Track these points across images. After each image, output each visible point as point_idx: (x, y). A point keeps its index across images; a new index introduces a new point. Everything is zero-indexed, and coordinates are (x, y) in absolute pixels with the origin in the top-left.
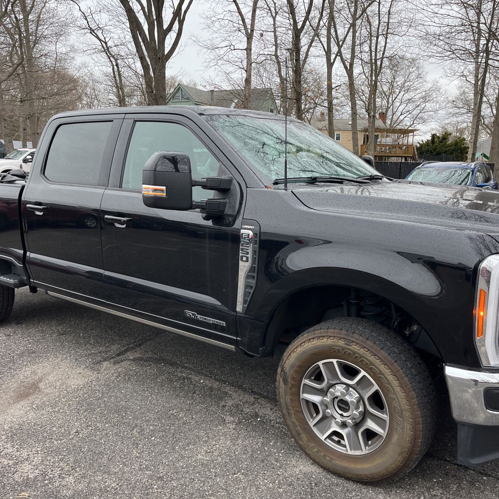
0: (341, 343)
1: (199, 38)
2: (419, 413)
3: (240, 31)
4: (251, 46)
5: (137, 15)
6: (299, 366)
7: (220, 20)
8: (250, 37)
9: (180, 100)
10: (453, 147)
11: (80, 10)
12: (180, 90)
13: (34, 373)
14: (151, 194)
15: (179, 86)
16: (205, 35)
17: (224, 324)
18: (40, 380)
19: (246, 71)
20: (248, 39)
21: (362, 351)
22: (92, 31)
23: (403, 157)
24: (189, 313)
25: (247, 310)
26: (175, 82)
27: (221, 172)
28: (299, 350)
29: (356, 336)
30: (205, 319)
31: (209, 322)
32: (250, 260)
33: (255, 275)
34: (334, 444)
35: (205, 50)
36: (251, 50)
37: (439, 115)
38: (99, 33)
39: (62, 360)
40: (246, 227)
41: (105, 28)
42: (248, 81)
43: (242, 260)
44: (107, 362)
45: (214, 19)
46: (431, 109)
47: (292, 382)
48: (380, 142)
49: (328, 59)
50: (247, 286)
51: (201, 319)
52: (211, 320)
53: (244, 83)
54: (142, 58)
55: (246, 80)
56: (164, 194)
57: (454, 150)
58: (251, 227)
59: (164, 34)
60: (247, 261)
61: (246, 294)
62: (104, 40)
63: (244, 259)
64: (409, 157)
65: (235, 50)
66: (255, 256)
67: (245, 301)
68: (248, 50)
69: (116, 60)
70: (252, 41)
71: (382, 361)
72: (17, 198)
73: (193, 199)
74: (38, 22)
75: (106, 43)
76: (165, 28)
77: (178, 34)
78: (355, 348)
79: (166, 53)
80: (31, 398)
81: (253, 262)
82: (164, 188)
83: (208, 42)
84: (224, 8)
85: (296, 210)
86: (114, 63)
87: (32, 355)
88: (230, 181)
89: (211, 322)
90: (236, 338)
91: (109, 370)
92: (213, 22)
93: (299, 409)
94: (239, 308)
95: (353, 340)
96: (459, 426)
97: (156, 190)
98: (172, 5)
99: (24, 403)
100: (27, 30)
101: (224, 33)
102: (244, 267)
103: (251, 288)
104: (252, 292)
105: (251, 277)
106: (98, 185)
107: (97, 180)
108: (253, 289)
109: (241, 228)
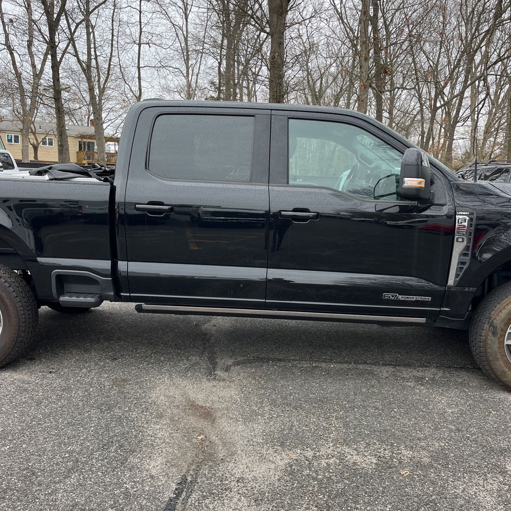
6: (508, 320)
17: (429, 299)
24: (389, 295)
30: (408, 298)
31: (413, 300)
33: (470, 253)
40: (461, 213)
43: (457, 241)
47: (501, 333)
51: (403, 299)
52: (414, 298)
58: (466, 213)
60: (463, 241)
61: (459, 269)
63: (460, 240)
66: (470, 237)
67: (457, 275)
72: (107, 198)
81: (468, 242)
90: (439, 309)
102: (458, 247)
103: (463, 263)
104: (465, 267)
105: (465, 255)
106: (251, 181)
107: (247, 178)
108: (467, 264)
109: (455, 214)
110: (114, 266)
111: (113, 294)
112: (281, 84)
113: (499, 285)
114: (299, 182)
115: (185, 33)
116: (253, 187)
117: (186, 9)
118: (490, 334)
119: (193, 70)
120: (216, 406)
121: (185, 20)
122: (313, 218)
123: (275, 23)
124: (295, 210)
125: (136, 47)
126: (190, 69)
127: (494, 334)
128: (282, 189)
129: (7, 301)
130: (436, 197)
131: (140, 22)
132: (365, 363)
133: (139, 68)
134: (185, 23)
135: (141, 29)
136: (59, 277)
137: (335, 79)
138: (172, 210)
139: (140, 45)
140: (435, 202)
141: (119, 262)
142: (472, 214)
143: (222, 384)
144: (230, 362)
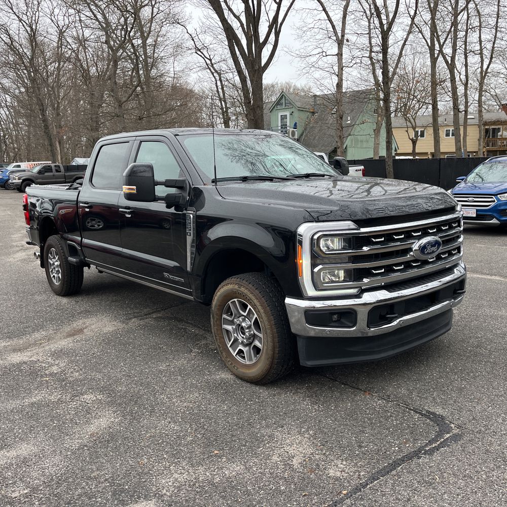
0: (236, 287)
1: (291, 48)
2: (275, 330)
3: (330, 38)
4: (342, 51)
5: (237, 32)
6: (219, 306)
7: (311, 29)
8: (340, 43)
9: (284, 108)
11: (187, 32)
12: (284, 98)
13: (84, 323)
14: (128, 191)
15: (283, 93)
16: (297, 45)
17: (182, 280)
18: (86, 328)
19: (337, 76)
20: (339, 44)
22: (198, 50)
24: (166, 274)
25: (192, 269)
26: (290, 88)
27: (180, 175)
29: (244, 282)
30: (174, 278)
32: (192, 234)
33: (195, 245)
34: (240, 358)
35: (298, 59)
36: (342, 55)
38: (205, 52)
39: (106, 317)
40: (189, 212)
41: (210, 46)
42: (339, 85)
43: (188, 235)
44: (136, 319)
45: (305, 29)
47: (217, 317)
48: (501, 135)
49: (432, 55)
50: (191, 253)
51: (172, 278)
53: (335, 88)
54: (240, 72)
55: (338, 84)
56: (135, 192)
58: (191, 212)
59: (260, 47)
60: (190, 235)
61: (191, 259)
62: (209, 58)
65: (326, 56)
66: (194, 232)
67: (191, 264)
68: (340, 55)
69: (220, 74)
70: (342, 47)
71: (255, 297)
73: (156, 194)
74: (155, 45)
75: (210, 60)
76: (261, 42)
77: (274, 46)
78: (242, 289)
79: (263, 64)
80: (75, 337)
81: (194, 237)
82: (135, 187)
83: (302, 51)
84: (314, 18)
85: (215, 199)
86: (218, 78)
87: (87, 313)
88: (184, 181)
89: (177, 280)
90: (190, 290)
91: (134, 323)
92: (304, 32)
93: (222, 336)
94: (188, 268)
95: (242, 284)
96: (298, 338)
97: (129, 189)
98: (268, 19)
99: (70, 339)
100: (145, 53)
101: (315, 41)
102: (189, 240)
104: (194, 256)
109: (186, 213)
110: (81, 241)
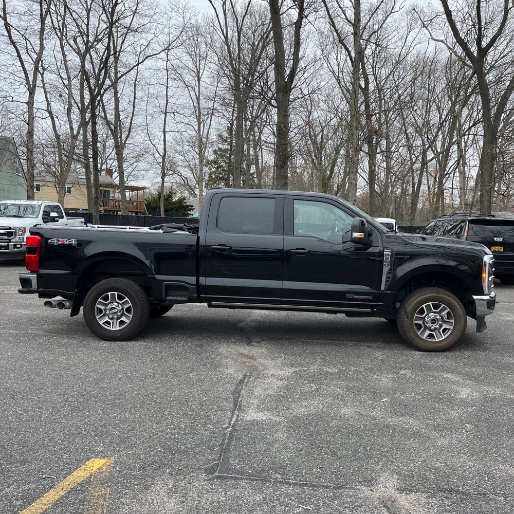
4: (33, 100)
8: (32, 92)
10: (177, 205)
17: (371, 297)
19: (28, 124)
21: (444, 296)
23: (134, 212)
24: (349, 295)
25: (387, 289)
28: (415, 301)
30: (360, 297)
33: (392, 272)
37: (150, 174)
40: (387, 251)
46: (142, 168)
47: (411, 317)
48: (114, 197)
50: (388, 278)
51: (356, 298)
52: (363, 297)
57: (178, 207)
58: (389, 251)
60: (388, 266)
61: (387, 281)
63: (386, 265)
64: (140, 212)
65: (12, 101)
67: (386, 285)
68: (30, 104)
72: (196, 243)
81: (391, 267)
90: (377, 304)
93: (413, 329)
94: (383, 288)
102: (386, 269)
103: (389, 278)
104: (390, 280)
105: (390, 273)
106: (273, 233)
107: (272, 231)
108: (391, 278)
109: (384, 251)
110: (198, 280)
111: (196, 295)
112: (286, 149)
113: (415, 289)
114: (301, 232)
115: (197, 93)
116: (275, 237)
117: (198, 72)
118: (405, 317)
119: (204, 126)
120: (255, 355)
121: (197, 82)
122: (307, 253)
123: (281, 100)
124: (297, 249)
125: (163, 116)
126: (202, 125)
127: (407, 317)
128: (290, 237)
129: (137, 300)
130: (373, 242)
131: (167, 95)
132: (340, 340)
133: (165, 132)
134: (197, 84)
135: (167, 101)
136: (167, 286)
137: (335, 132)
138: (231, 248)
139: (166, 114)
140: (373, 245)
141: (200, 278)
142: (392, 251)
143: (256, 347)
144: (260, 340)
